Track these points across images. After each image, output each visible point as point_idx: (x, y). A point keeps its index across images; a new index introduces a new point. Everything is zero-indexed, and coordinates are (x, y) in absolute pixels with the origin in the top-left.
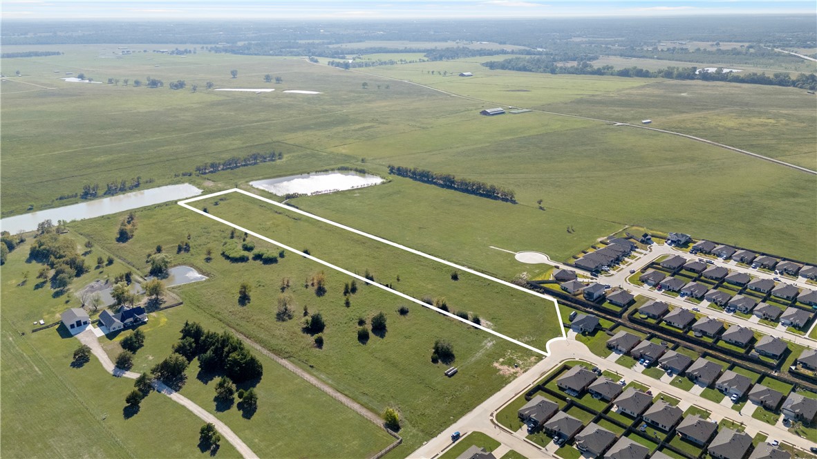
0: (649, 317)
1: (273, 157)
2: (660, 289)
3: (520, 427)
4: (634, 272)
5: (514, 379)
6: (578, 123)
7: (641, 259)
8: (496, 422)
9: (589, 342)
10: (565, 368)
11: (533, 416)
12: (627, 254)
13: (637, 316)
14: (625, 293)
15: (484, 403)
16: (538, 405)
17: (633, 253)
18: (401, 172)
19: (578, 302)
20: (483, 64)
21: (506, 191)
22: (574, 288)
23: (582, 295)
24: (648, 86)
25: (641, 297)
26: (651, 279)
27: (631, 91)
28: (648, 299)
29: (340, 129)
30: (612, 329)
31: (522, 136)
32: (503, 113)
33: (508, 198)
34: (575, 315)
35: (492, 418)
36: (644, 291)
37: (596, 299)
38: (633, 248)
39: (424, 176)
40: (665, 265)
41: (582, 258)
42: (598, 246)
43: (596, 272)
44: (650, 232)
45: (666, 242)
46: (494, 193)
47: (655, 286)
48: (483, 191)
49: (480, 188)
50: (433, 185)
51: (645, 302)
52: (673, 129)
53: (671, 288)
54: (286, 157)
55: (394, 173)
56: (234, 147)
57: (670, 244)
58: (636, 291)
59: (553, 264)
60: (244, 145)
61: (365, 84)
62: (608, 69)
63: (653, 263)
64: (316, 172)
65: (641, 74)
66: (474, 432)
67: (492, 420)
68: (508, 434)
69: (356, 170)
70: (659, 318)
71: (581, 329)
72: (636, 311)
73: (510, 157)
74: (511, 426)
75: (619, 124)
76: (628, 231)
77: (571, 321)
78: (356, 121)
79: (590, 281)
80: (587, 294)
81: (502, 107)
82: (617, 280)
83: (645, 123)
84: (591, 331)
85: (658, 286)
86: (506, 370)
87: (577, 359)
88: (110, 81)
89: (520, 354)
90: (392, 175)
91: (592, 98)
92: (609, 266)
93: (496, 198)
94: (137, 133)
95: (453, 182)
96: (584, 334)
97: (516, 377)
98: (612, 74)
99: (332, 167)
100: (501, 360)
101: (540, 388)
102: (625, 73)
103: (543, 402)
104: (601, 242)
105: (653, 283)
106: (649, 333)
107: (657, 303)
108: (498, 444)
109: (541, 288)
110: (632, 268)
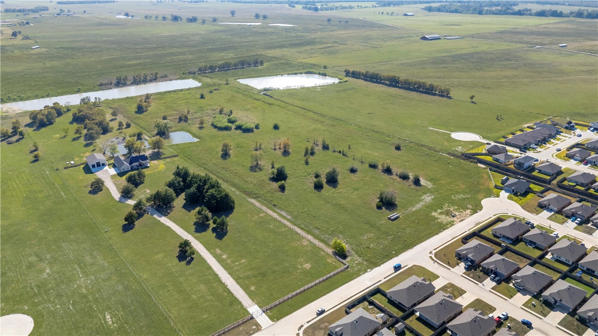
0: (577, 184)
1: (256, 63)
2: (586, 164)
3: (458, 264)
4: (560, 150)
5: (451, 226)
6: (503, 46)
7: (566, 141)
8: (435, 259)
9: (521, 202)
10: (499, 220)
11: (470, 256)
12: (554, 137)
13: (566, 183)
14: (552, 165)
15: (423, 243)
16: (476, 247)
17: (559, 137)
19: (509, 171)
21: (443, 89)
22: (505, 160)
23: (513, 166)
24: (562, 22)
25: (568, 170)
26: (578, 155)
27: (548, 26)
28: (575, 171)
30: (542, 192)
31: (455, 53)
32: (439, 39)
33: (445, 95)
34: (507, 179)
35: (430, 255)
36: (572, 165)
37: (525, 169)
38: (558, 133)
40: (590, 146)
41: (510, 138)
42: (525, 130)
43: (524, 149)
44: (573, 122)
45: (589, 129)
46: (431, 90)
47: (581, 161)
48: (422, 89)
49: (419, 87)
50: (382, 85)
51: (572, 173)
52: (587, 51)
53: (595, 163)
54: (265, 65)
55: (349, 76)
56: (228, 57)
57: (593, 131)
58: (564, 165)
59: (485, 141)
60: (236, 57)
61: (329, 20)
62: (527, 11)
63: (578, 144)
65: (555, 14)
66: (415, 266)
67: (431, 257)
68: (446, 270)
69: (320, 74)
70: (588, 186)
71: (513, 190)
72: (564, 179)
74: (449, 263)
75: (538, 47)
76: (552, 120)
77: (504, 184)
78: (321, 43)
79: (519, 155)
80: (517, 164)
81: (438, 34)
82: (545, 155)
83: (561, 46)
84: (522, 192)
85: (584, 161)
86: (444, 219)
87: (510, 214)
88: (146, 17)
89: (456, 207)
90: (348, 77)
91: (515, 30)
92: (536, 145)
93: (434, 94)
94: (159, 47)
95: (396, 83)
96: (516, 194)
97: (453, 225)
98: (531, 15)
99: (300, 71)
100: (439, 211)
101: (476, 234)
102: (542, 14)
103: (479, 245)
104: (528, 127)
105: (580, 158)
106: (579, 197)
107: (585, 173)
108: (436, 277)
109: (475, 159)
110: (558, 147)
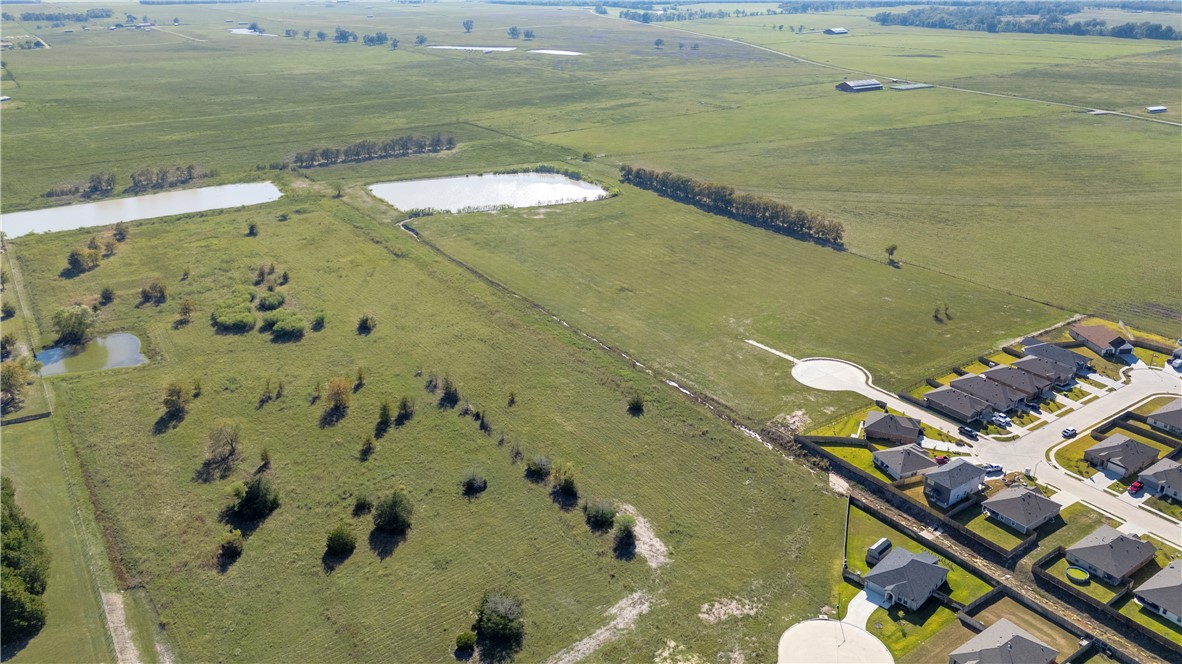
0: (1094, 577)
1: (436, 145)
2: (1137, 492)
4: (1073, 435)
6: (1014, 108)
7: (1097, 402)
9: (902, 643)
12: (1066, 387)
13: (1060, 572)
14: (1037, 497)
17: (1081, 385)
18: (640, 179)
19: (906, 506)
20: (872, 19)
21: (826, 223)
22: (905, 467)
23: (922, 490)
25: (1080, 510)
26: (1116, 460)
28: (1102, 519)
29: (579, 106)
30: (977, 608)
32: (879, 88)
33: (830, 239)
34: (886, 548)
36: (1095, 492)
37: (954, 506)
38: (1083, 370)
39: (678, 188)
40: (1160, 424)
41: (947, 387)
42: (995, 359)
43: (974, 425)
44: (1131, 334)
45: (1170, 362)
46: (802, 226)
47: (1125, 481)
48: (783, 222)
49: (778, 217)
50: (692, 207)
51: (1090, 529)
53: (1170, 492)
55: (629, 182)
58: (1069, 492)
59: (875, 394)
61: (659, 43)
62: (1095, 25)
63: (1129, 416)
64: (495, 174)
69: (566, 174)
70: (1124, 587)
71: (891, 597)
72: (1059, 554)
73: (862, 162)
75: (1098, 111)
76: (1076, 328)
77: (871, 565)
78: (613, 95)
79: (953, 448)
80: (933, 488)
81: (877, 78)
83: (1153, 112)
84: (914, 605)
85: (1135, 482)
88: (288, 33)
92: (1010, 413)
93: (805, 237)
95: (729, 202)
96: (892, 613)
98: (1101, 34)
99: (526, 166)
102: (1126, 32)
104: (1007, 351)
105: (1122, 471)
106: (1088, 636)
107: (1122, 539)
109: (825, 456)
110: (1069, 423)
